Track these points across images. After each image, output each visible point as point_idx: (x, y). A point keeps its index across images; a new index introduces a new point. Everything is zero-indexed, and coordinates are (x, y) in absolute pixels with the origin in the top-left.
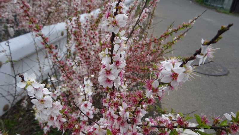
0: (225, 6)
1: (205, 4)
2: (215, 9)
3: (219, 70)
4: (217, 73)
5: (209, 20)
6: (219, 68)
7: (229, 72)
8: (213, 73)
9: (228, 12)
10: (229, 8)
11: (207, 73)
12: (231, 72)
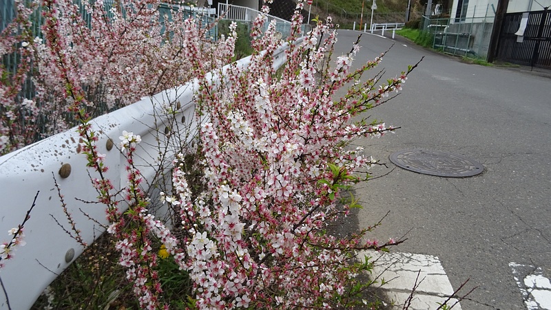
0: (476, 50)
1: (436, 47)
2: (457, 55)
3: (466, 167)
4: (462, 173)
5: (446, 79)
6: (467, 164)
7: (485, 170)
8: (455, 174)
9: (485, 61)
10: (486, 53)
11: (444, 174)
12: (489, 169)
